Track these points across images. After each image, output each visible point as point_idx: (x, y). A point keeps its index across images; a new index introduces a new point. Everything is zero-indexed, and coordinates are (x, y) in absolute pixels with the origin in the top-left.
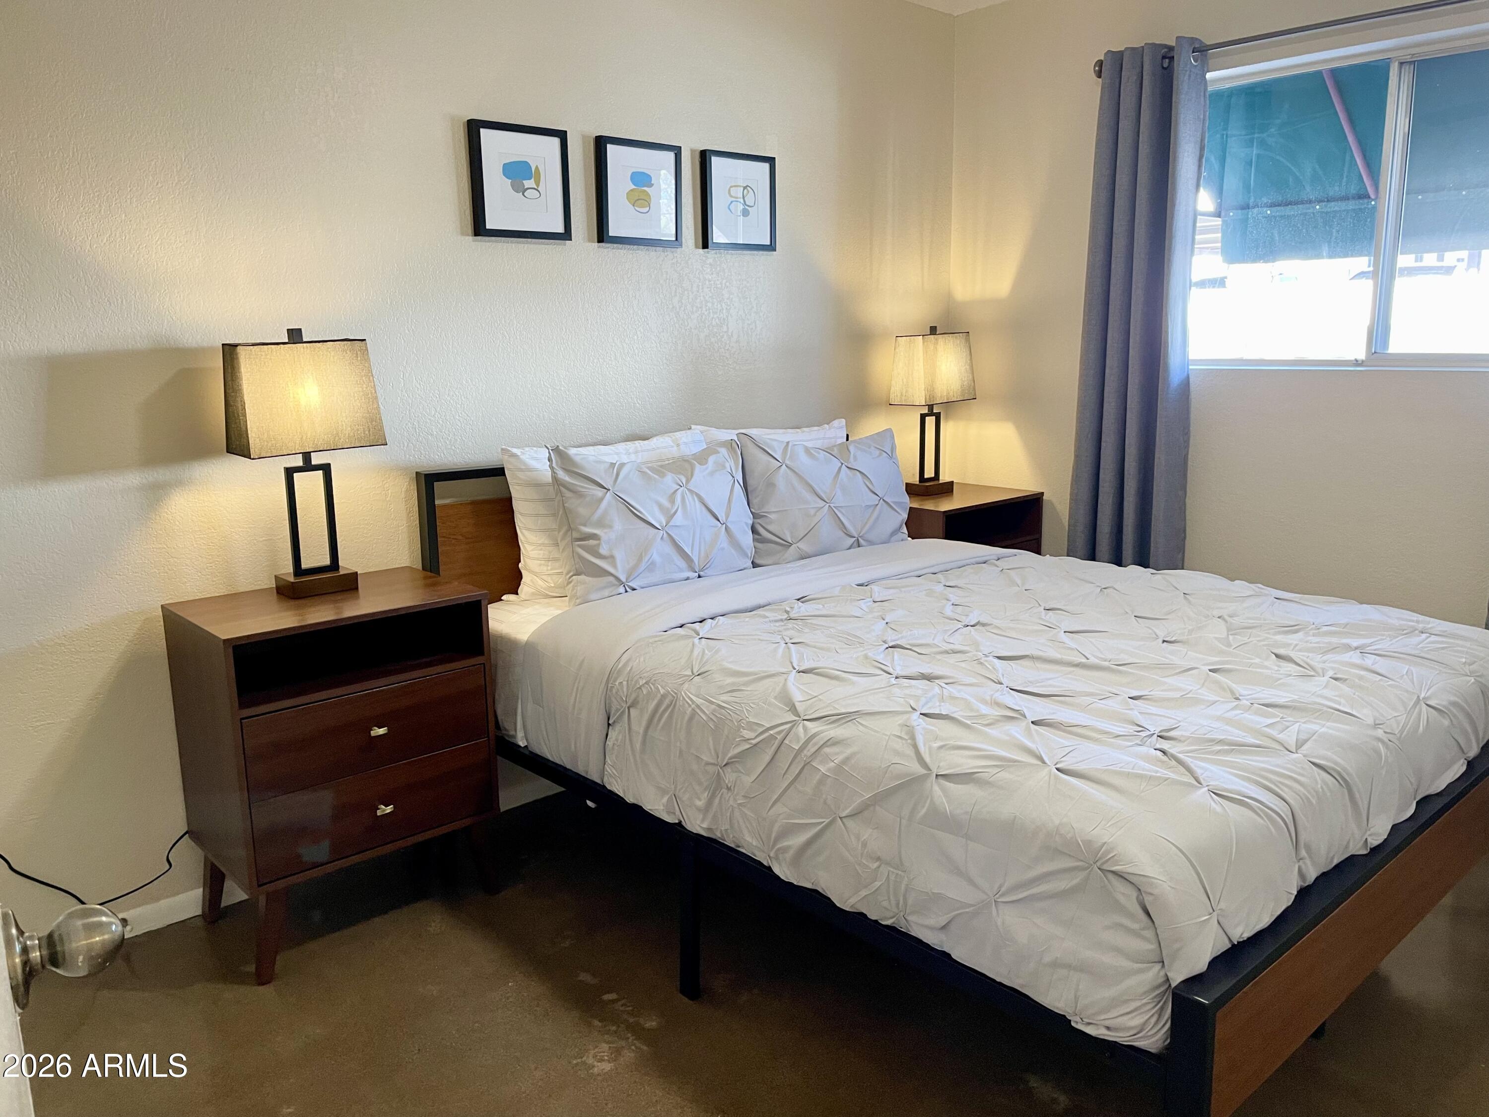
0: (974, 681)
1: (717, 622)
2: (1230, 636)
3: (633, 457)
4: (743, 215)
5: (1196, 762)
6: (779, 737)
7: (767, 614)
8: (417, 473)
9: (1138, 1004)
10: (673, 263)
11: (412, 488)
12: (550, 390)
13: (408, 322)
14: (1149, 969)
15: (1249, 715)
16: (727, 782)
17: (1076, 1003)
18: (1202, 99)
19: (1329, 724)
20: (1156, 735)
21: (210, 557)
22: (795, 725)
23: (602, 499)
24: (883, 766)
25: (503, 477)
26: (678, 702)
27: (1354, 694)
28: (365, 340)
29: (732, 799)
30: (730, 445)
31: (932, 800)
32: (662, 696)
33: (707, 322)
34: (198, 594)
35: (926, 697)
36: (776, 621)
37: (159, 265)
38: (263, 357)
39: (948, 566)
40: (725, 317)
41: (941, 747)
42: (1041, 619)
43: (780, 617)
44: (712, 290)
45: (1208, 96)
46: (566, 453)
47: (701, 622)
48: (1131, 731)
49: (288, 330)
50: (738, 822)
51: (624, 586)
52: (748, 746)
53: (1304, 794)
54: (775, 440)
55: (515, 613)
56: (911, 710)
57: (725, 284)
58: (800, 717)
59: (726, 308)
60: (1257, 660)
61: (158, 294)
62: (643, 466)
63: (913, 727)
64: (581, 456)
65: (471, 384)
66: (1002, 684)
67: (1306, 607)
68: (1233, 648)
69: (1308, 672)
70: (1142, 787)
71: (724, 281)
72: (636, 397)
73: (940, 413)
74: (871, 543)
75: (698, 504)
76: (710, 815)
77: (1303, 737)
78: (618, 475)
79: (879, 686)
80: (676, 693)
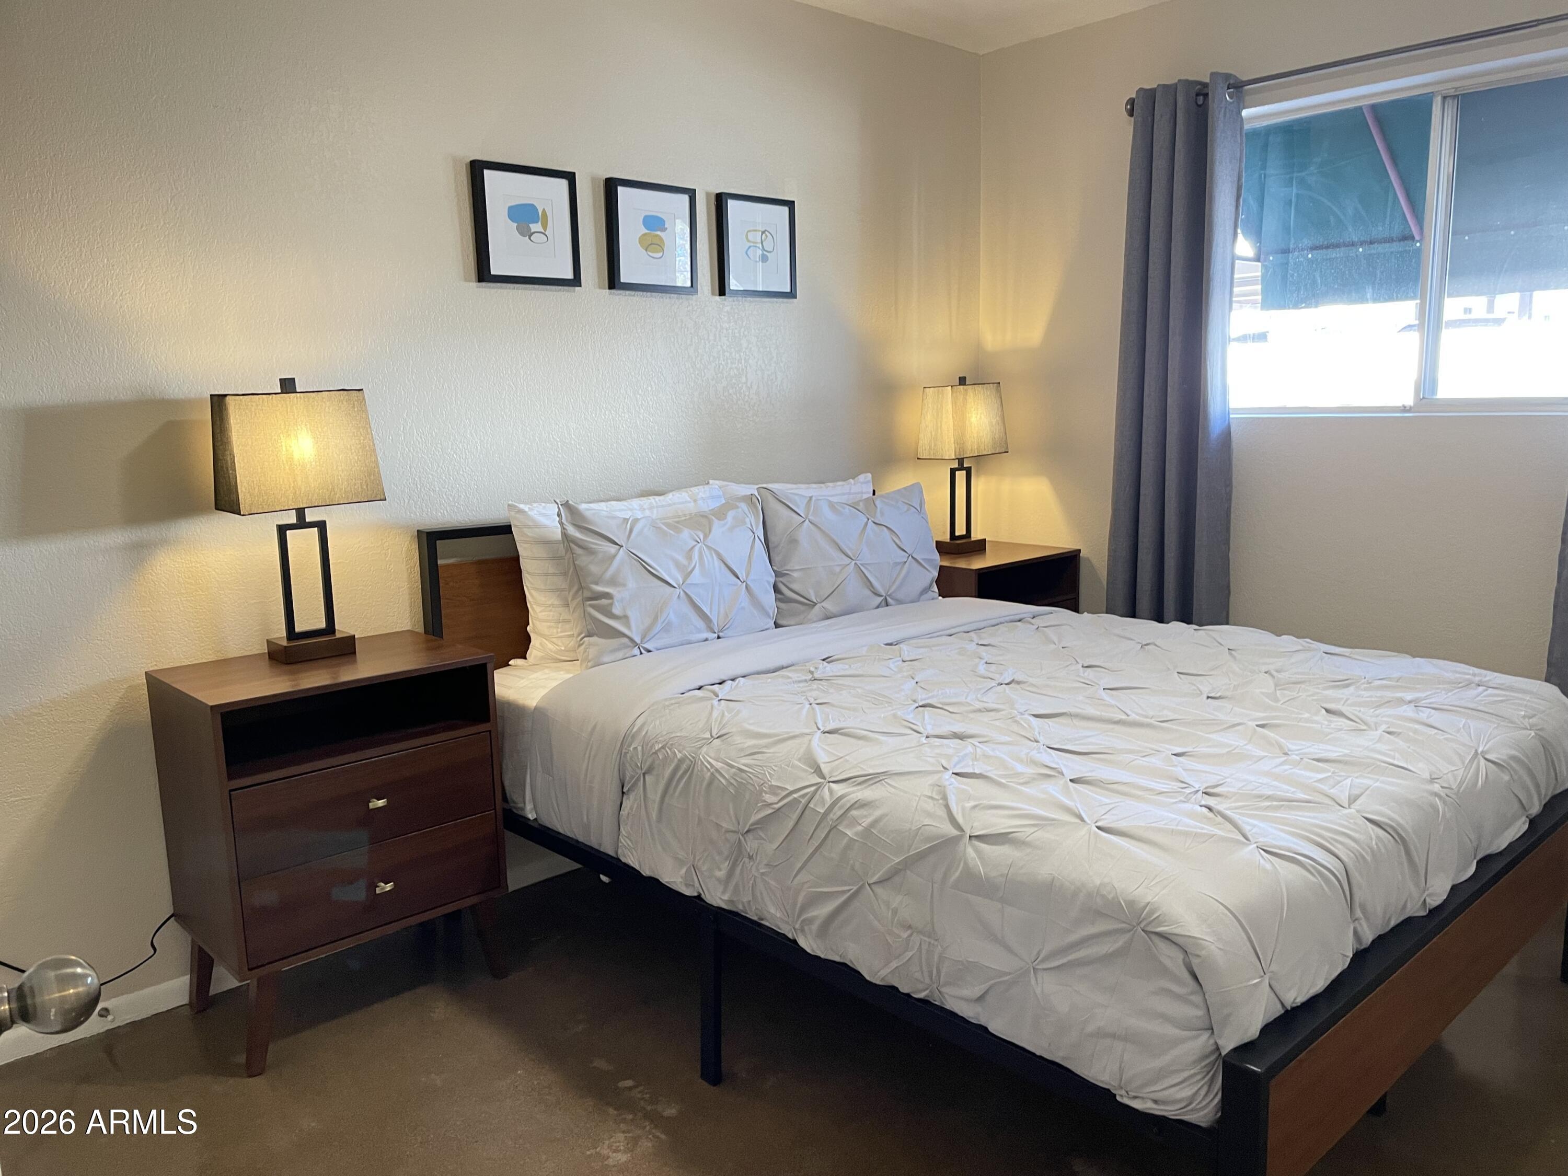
0: (1008, 739)
1: (738, 684)
2: (1278, 692)
3: (647, 513)
4: (762, 262)
5: (1244, 818)
6: (803, 801)
7: (790, 675)
8: (418, 531)
9: (1186, 1074)
10: (689, 311)
11: (413, 547)
12: (559, 443)
13: (408, 372)
14: (1196, 1037)
15: (1299, 770)
16: (748, 850)
17: (1121, 1076)
18: (1238, 136)
19: (1382, 778)
20: (1201, 792)
21: (198, 621)
22: (820, 787)
23: (614, 556)
24: (914, 828)
25: (511, 535)
26: (696, 767)
27: (1409, 747)
28: (362, 390)
29: (754, 868)
30: (750, 499)
31: (966, 863)
32: (679, 760)
33: (724, 372)
34: (185, 660)
35: (958, 756)
36: (800, 682)
37: (144, 312)
38: (253, 408)
39: (982, 624)
40: (744, 367)
41: (975, 807)
42: (1079, 676)
43: (804, 678)
44: (730, 340)
45: (1244, 135)
46: (577, 509)
47: (720, 684)
48: (1175, 787)
49: (280, 380)
50: (761, 894)
51: (639, 647)
52: (770, 811)
53: (1358, 850)
54: (797, 495)
55: (523, 678)
56: (942, 769)
57: (744, 333)
58: (825, 778)
59: (745, 358)
60: (1306, 715)
61: (143, 343)
62: (658, 521)
63: (944, 787)
64: (593, 511)
65: (475, 436)
66: (1037, 741)
67: (1357, 661)
68: (1282, 702)
69: (1360, 726)
70: (1187, 845)
71: (743, 330)
72: (651, 452)
73: (971, 467)
74: (899, 602)
75: (717, 563)
76: (731, 887)
77: (1356, 792)
78: (631, 531)
79: (908, 746)
80: (693, 758)
